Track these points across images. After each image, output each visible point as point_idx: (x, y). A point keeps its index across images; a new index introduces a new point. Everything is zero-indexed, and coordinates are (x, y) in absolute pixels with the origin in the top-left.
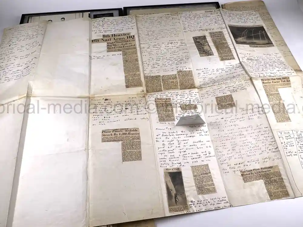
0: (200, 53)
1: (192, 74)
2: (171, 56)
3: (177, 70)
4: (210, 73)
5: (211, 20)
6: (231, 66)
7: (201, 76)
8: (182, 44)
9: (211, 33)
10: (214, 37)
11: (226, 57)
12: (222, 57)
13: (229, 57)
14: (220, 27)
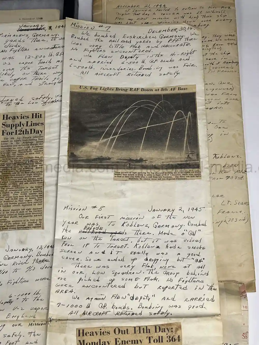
5: (26, 66)
9: (5, 118)
10: (12, 134)
11: (18, 216)
12: (6, 215)
13: (28, 218)
14: (43, 96)
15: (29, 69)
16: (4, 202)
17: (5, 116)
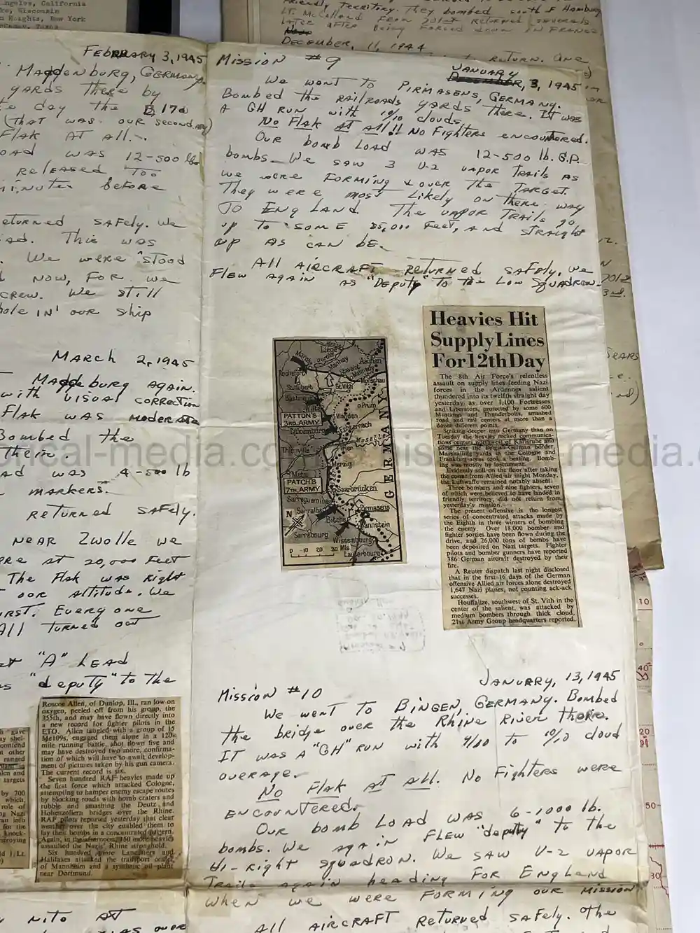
0: (291, 533)
1: (171, 734)
2: (38, 529)
3: (44, 685)
4: (332, 738)
5: (480, 177)
6: (533, 692)
7: (245, 762)
8: (163, 411)
9: (438, 321)
10: (460, 366)
11: (506, 588)
12: (473, 584)
13: (536, 595)
14: (536, 267)
15: (490, 186)
16: (465, 547)
17: (438, 315)
